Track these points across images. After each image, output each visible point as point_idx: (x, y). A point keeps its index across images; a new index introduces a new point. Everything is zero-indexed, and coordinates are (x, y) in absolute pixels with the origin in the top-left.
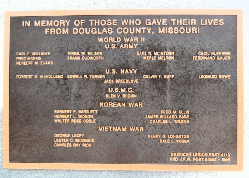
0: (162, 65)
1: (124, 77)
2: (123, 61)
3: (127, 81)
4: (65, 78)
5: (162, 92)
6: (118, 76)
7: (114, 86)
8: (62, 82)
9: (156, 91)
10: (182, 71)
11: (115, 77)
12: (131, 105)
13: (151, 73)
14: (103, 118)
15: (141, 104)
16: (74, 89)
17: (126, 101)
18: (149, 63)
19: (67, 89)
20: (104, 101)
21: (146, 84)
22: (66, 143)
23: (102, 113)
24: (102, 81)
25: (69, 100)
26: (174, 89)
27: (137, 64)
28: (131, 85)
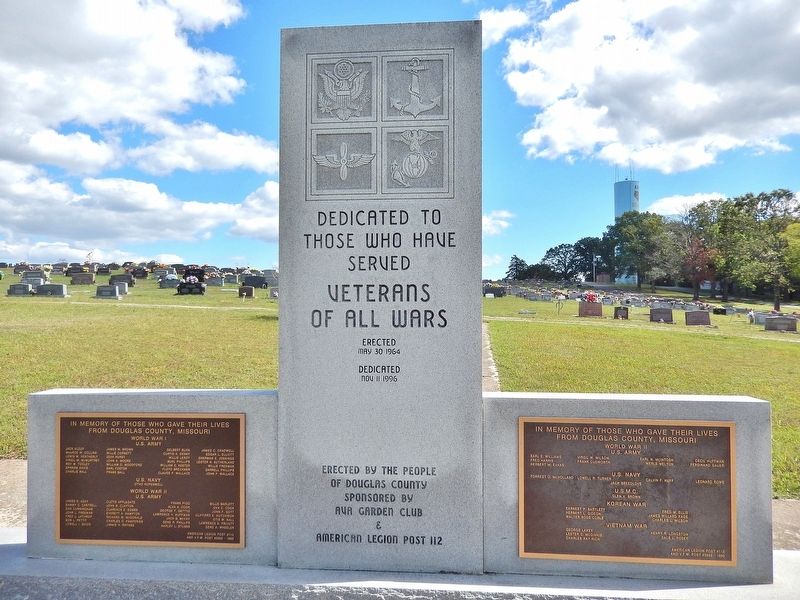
0: (663, 470)
1: (628, 480)
2: (627, 466)
3: (632, 484)
4: (575, 479)
5: (663, 494)
6: (623, 479)
7: (619, 488)
8: (572, 482)
9: (658, 493)
10: (681, 476)
11: (621, 480)
12: (635, 505)
13: (652, 477)
14: (611, 516)
15: (644, 504)
16: (584, 489)
17: (631, 502)
18: (650, 468)
19: (577, 488)
20: (611, 500)
21: (649, 487)
22: (577, 537)
23: (608, 511)
24: (609, 482)
25: (579, 498)
26: (674, 492)
27: (640, 468)
28: (635, 487)
